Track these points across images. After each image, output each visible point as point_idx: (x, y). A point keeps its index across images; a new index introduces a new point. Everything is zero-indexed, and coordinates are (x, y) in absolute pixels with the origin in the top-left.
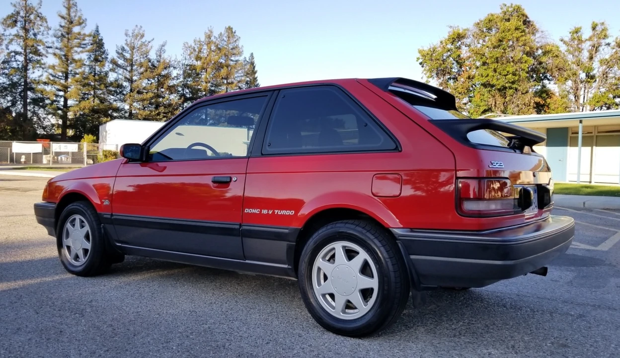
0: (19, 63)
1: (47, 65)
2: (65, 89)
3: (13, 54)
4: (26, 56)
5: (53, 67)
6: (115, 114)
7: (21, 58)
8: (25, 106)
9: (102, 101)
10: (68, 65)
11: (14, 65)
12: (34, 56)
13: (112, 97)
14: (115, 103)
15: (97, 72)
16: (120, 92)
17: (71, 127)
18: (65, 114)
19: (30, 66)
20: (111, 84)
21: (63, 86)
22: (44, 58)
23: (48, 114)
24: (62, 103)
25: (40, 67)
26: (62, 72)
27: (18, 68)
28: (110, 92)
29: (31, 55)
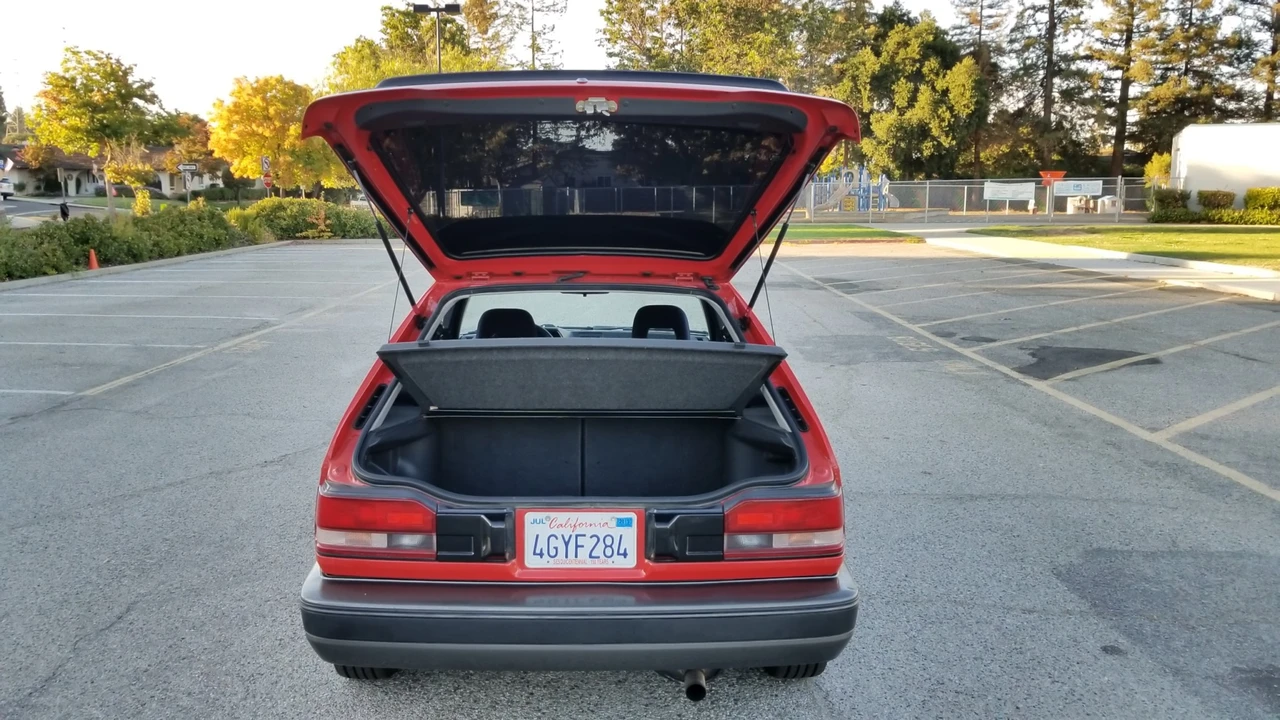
0: (1040, 26)
1: (1090, 22)
2: (1124, 63)
3: (1031, 12)
4: (1052, 12)
5: (1102, 25)
6: (1232, 106)
7: (1043, 17)
8: (1049, 102)
9: (1204, 77)
10: (1133, 16)
11: (1033, 32)
12: (1067, 9)
13: (1225, 69)
14: (1230, 82)
15: (1194, 21)
16: (1248, 56)
17: (1134, 138)
18: (1123, 115)
19: (1059, 30)
20: (1225, 43)
21: (1118, 58)
22: (1084, 9)
23: (1086, 118)
24: (1117, 93)
25: (1078, 28)
26: (1121, 32)
27: (1040, 35)
28: (1221, 59)
29: (1060, 10)
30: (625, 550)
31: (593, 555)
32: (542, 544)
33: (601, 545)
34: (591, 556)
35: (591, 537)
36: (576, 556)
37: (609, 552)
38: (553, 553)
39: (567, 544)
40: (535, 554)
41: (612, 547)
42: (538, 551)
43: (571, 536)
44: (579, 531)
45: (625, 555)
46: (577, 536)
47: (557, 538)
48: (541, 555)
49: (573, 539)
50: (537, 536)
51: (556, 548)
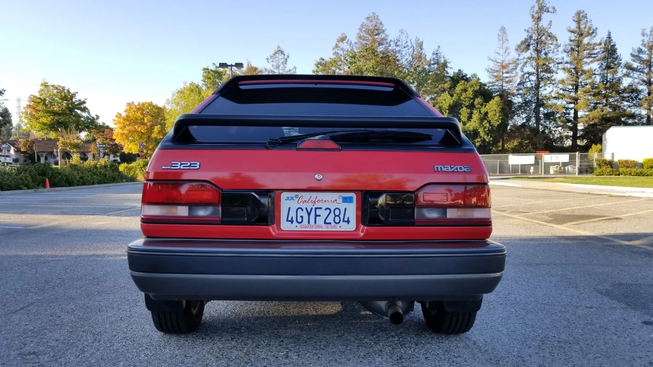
0: (532, 82)
1: (557, 81)
2: (575, 101)
3: (527, 75)
4: (538, 75)
5: (563, 82)
6: (630, 121)
7: (533, 78)
8: (538, 120)
9: (615, 108)
10: (578, 78)
11: (529, 85)
12: (545, 74)
13: (626, 103)
14: (629, 109)
15: (609, 80)
16: (636, 97)
17: (582, 137)
18: (575, 126)
19: (542, 84)
20: (624, 90)
21: (572, 98)
22: (554, 74)
23: (557, 127)
24: (572, 115)
25: (551, 83)
26: (572, 85)
27: (532, 87)
28: (623, 99)
29: (542, 74)
30: (348, 218)
31: (327, 221)
32: (293, 214)
33: (332, 215)
34: (325, 223)
35: (326, 209)
36: (315, 223)
37: (337, 220)
38: (299, 220)
39: (309, 214)
40: (288, 221)
41: (340, 217)
42: (290, 219)
43: (312, 208)
44: (317, 205)
45: (348, 222)
46: (316, 209)
47: (302, 210)
48: (292, 221)
49: (313, 210)
50: (289, 208)
51: (302, 217)
